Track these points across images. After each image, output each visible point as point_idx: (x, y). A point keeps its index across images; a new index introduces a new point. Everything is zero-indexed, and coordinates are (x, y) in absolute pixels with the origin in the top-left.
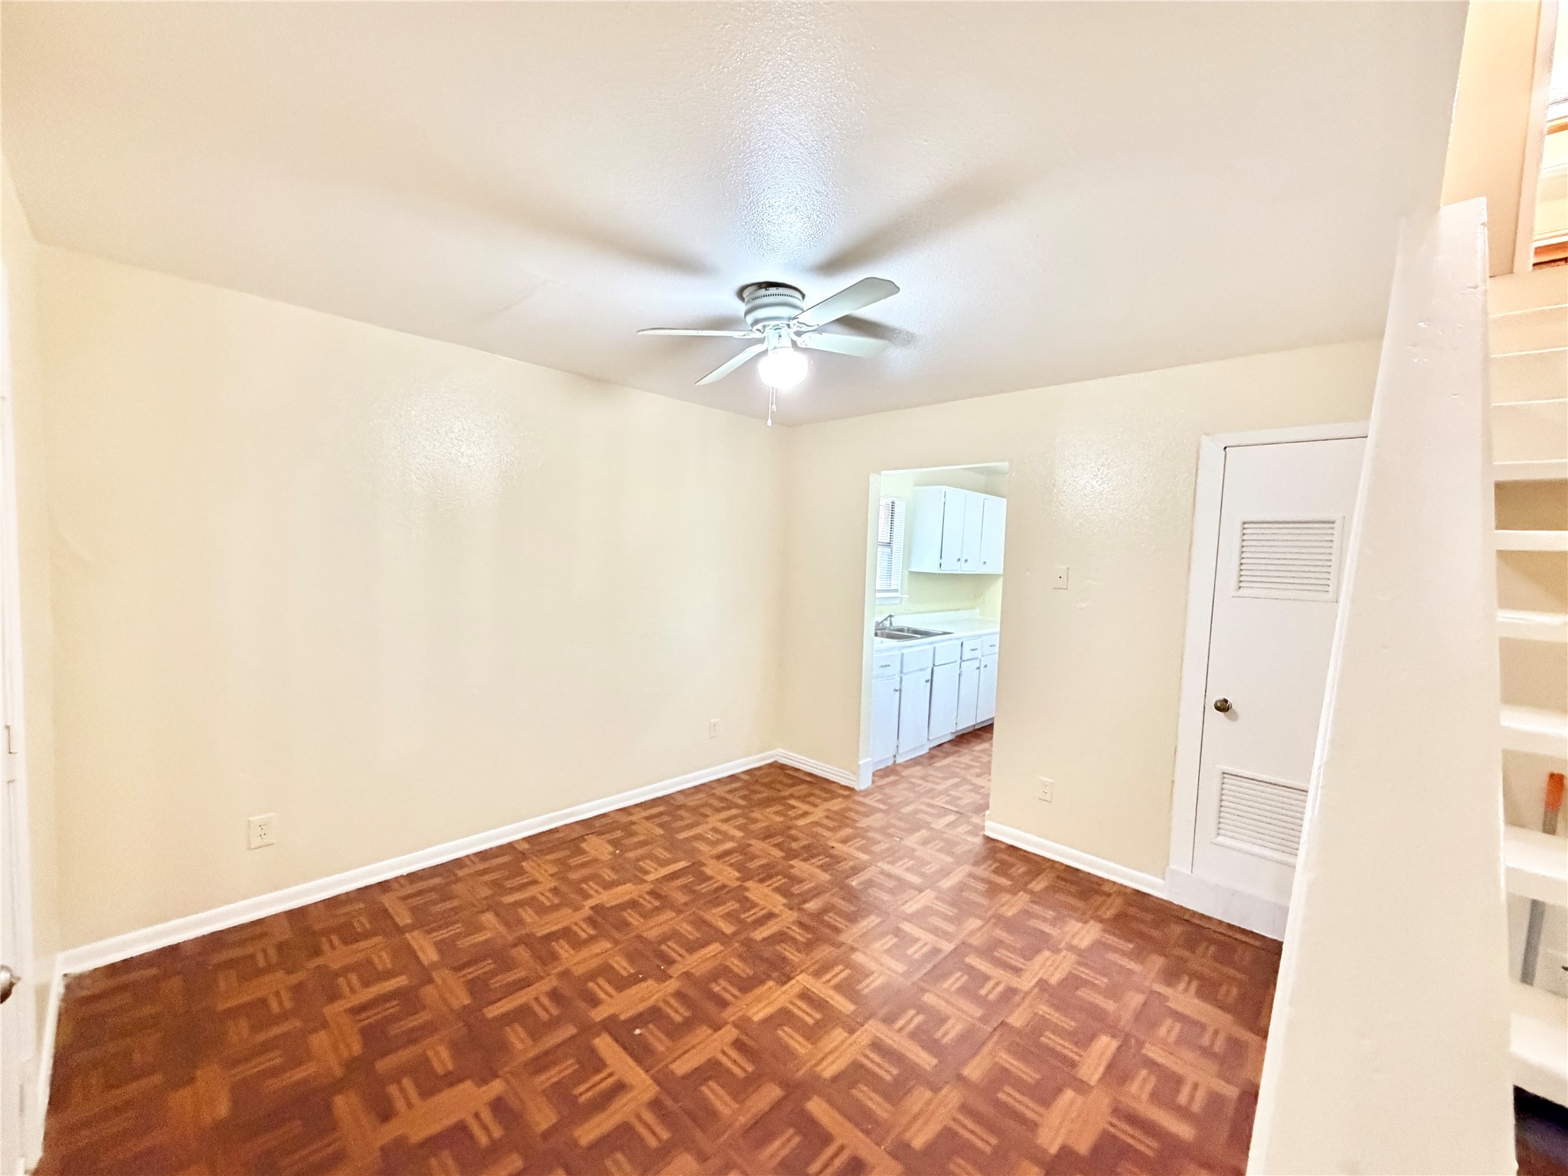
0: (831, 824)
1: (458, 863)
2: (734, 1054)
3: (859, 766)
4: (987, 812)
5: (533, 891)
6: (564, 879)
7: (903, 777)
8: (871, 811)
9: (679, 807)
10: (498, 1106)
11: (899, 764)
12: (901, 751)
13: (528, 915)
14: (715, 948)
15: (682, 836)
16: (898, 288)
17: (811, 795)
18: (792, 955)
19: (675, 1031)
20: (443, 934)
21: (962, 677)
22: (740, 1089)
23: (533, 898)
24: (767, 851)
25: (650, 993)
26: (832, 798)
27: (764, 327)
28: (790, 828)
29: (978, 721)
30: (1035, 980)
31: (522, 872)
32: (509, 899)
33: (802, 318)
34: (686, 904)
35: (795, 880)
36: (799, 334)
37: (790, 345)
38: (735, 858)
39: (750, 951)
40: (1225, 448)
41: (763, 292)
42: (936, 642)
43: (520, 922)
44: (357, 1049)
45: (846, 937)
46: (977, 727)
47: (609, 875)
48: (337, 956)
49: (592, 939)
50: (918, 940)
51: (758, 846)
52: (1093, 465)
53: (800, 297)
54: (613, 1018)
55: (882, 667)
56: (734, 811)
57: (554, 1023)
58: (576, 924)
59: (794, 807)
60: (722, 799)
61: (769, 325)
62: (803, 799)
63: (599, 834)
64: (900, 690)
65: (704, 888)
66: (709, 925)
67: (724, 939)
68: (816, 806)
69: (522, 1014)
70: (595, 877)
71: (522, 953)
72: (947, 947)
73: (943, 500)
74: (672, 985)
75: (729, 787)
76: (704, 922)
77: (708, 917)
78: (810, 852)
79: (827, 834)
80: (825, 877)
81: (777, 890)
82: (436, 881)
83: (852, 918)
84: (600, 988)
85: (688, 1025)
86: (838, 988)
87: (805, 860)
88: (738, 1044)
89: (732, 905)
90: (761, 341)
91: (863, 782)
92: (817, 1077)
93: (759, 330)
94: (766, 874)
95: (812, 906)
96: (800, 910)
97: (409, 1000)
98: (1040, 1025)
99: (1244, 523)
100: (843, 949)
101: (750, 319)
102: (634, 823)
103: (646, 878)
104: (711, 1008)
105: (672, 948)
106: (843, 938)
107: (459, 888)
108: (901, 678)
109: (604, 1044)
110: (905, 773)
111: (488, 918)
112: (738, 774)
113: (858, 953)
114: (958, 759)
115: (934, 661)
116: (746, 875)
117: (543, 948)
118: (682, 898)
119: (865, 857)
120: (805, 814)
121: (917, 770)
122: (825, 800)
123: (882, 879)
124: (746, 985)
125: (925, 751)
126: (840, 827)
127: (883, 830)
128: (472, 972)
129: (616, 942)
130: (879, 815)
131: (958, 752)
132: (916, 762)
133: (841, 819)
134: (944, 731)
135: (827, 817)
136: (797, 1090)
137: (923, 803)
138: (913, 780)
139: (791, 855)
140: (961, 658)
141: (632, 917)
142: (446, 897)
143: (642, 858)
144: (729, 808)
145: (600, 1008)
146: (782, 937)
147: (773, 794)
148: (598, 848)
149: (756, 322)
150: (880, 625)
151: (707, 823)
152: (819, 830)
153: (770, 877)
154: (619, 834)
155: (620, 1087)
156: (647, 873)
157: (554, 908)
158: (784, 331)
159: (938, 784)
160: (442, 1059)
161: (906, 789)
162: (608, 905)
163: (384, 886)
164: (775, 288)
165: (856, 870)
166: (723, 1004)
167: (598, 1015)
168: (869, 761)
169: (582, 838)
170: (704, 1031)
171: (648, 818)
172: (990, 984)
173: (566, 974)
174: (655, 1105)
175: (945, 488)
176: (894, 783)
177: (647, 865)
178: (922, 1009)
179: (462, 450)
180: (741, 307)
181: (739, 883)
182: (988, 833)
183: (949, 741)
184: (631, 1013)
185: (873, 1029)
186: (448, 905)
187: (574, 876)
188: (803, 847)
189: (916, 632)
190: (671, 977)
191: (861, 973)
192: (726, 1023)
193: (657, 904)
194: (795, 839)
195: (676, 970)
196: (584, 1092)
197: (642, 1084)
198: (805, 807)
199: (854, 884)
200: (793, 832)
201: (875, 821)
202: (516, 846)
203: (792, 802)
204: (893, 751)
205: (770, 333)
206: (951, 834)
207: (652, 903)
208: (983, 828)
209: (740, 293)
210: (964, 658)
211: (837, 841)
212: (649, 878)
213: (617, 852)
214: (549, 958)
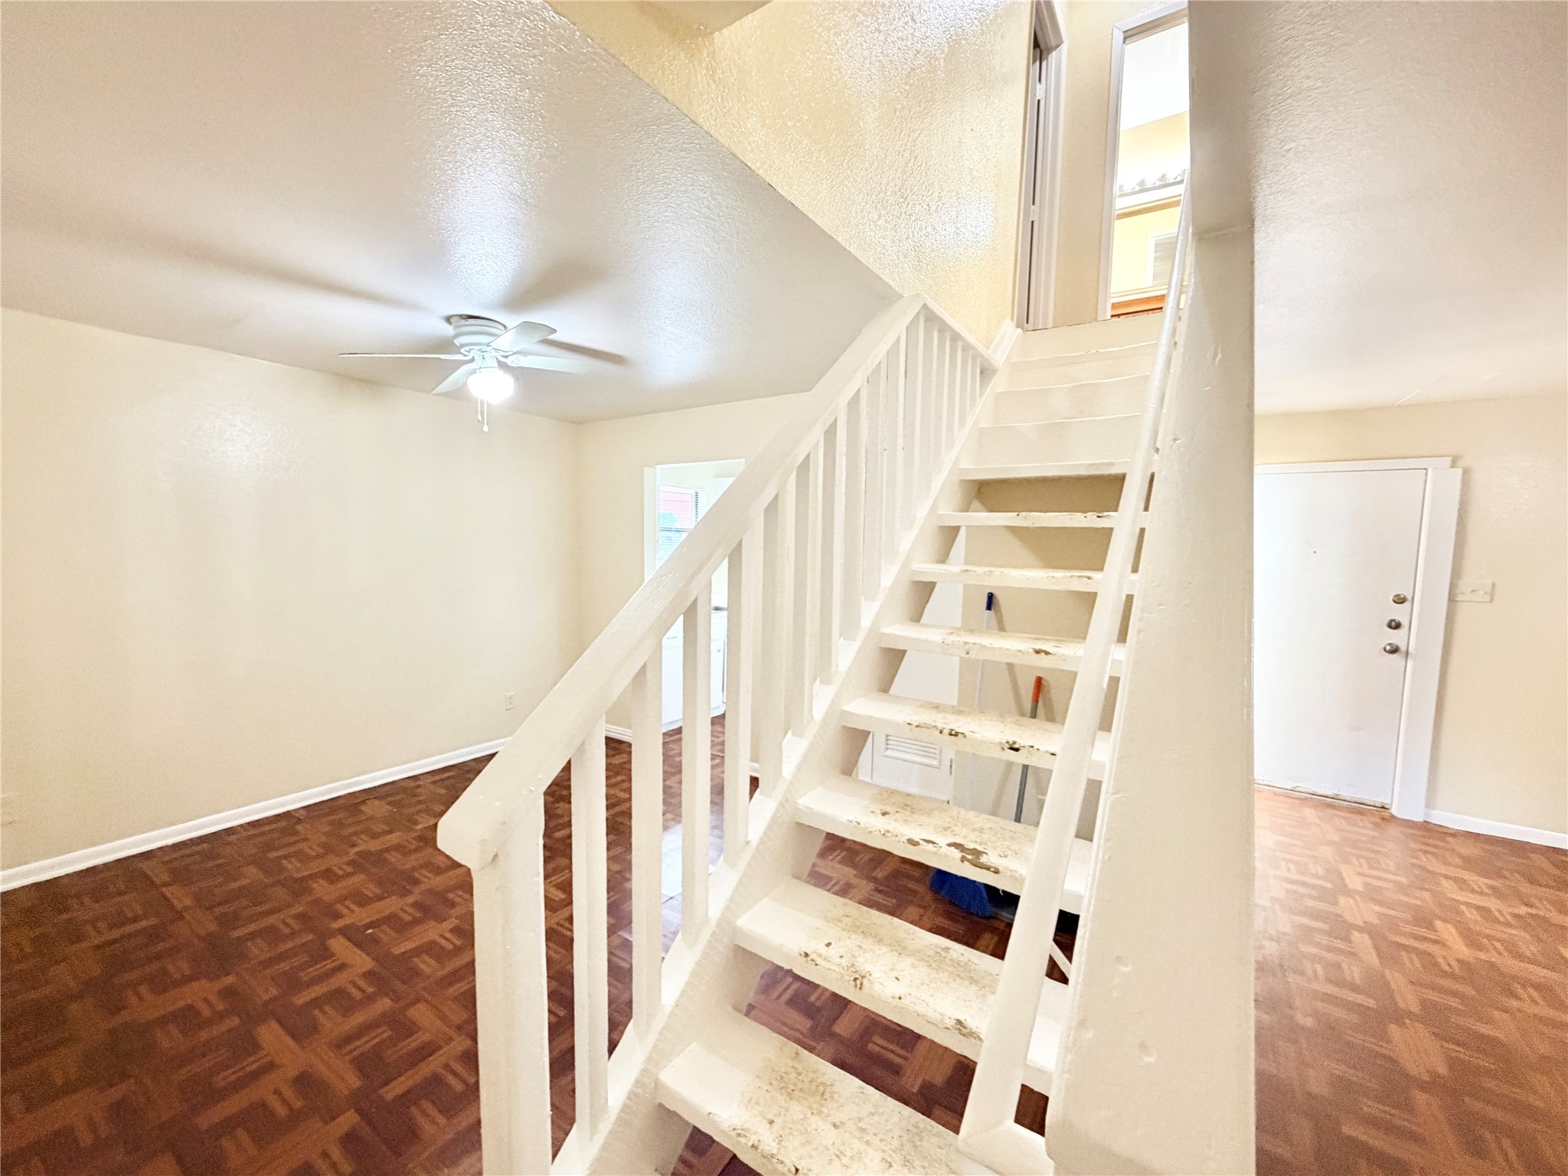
1: (229, 831)
2: (449, 935)
5: (301, 846)
6: (336, 835)
10: (227, 992)
13: (291, 864)
16: (555, 330)
19: (404, 927)
20: (201, 885)
22: (445, 957)
23: (301, 851)
25: (392, 904)
27: (470, 350)
31: (296, 833)
32: (275, 854)
37: (496, 365)
41: (463, 322)
43: (281, 869)
44: (96, 972)
47: (381, 828)
48: (86, 911)
49: (349, 875)
53: (502, 328)
54: (347, 927)
57: (294, 934)
58: (337, 866)
61: (473, 349)
63: (382, 798)
69: (268, 932)
70: (367, 831)
71: (280, 892)
74: (412, 898)
82: (205, 846)
84: (345, 907)
85: (417, 922)
90: (472, 360)
93: (467, 353)
97: (155, 933)
101: (458, 342)
102: (419, 786)
103: (415, 827)
104: (441, 910)
105: (421, 874)
107: (227, 850)
109: (338, 943)
111: (251, 870)
117: (299, 887)
128: (223, 909)
129: (370, 875)
141: (393, 857)
142: (210, 858)
143: (419, 812)
145: (341, 920)
148: (377, 809)
149: (463, 346)
154: (402, 796)
155: (343, 967)
156: (418, 823)
157: (319, 856)
158: (488, 355)
159: (718, 737)
160: (180, 969)
162: (373, 850)
163: (145, 855)
164: (474, 320)
167: (338, 924)
169: (364, 802)
170: (431, 924)
171: (434, 783)
173: (317, 902)
174: (370, 974)
177: (421, 817)
180: (450, 332)
184: (368, 920)
186: (214, 863)
187: (347, 831)
190: (413, 893)
192: (451, 917)
193: (420, 844)
195: (419, 889)
196: (309, 974)
197: (361, 961)
202: (292, 813)
205: (476, 355)
207: (416, 844)
209: (448, 320)
212: (419, 827)
213: (395, 810)
214: (302, 892)
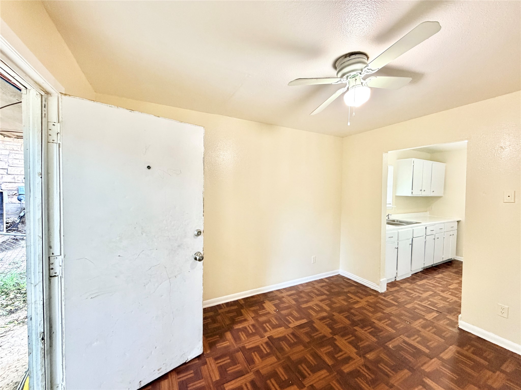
0: (372, 310)
1: (219, 307)
3: (381, 281)
4: (460, 316)
5: (245, 324)
6: (257, 320)
7: (402, 288)
8: (389, 305)
9: (301, 292)
11: (397, 281)
12: (398, 275)
13: (243, 336)
14: (324, 372)
15: (304, 306)
16: (442, 26)
17: (359, 292)
21: (427, 243)
23: (245, 328)
24: (342, 320)
26: (369, 296)
27: (347, 77)
28: (351, 309)
29: (434, 263)
31: (242, 314)
32: (236, 327)
34: (308, 343)
35: (359, 339)
38: (328, 321)
39: (343, 379)
41: (348, 58)
42: (414, 227)
43: (240, 340)
46: (433, 266)
47: (275, 322)
49: (268, 355)
51: (338, 316)
53: (366, 57)
55: (390, 237)
56: (324, 297)
58: (262, 345)
59: (351, 298)
60: (318, 290)
61: (350, 75)
62: (354, 294)
63: (269, 300)
64: (398, 248)
65: (315, 335)
66: (320, 357)
67: (328, 368)
68: (361, 298)
70: (269, 321)
71: (240, 355)
73: (413, 164)
75: (320, 285)
76: (317, 355)
77: (319, 352)
78: (363, 324)
79: (370, 314)
80: (374, 339)
81: (351, 343)
82: (212, 313)
83: (394, 369)
84: (273, 385)
87: (362, 328)
89: (330, 348)
90: (346, 85)
91: (382, 289)
93: (345, 79)
94: (344, 332)
95: (371, 356)
96: (365, 357)
101: (339, 75)
102: (283, 297)
103: (289, 325)
105: (304, 368)
106: (392, 381)
107: (219, 318)
108: (398, 242)
110: (403, 286)
111: (229, 335)
112: (324, 279)
114: (428, 281)
115: (413, 235)
116: (335, 331)
117: (249, 357)
118: (306, 340)
119: (393, 331)
120: (357, 302)
121: (408, 285)
122: (365, 296)
123: (406, 346)
125: (410, 275)
126: (376, 312)
127: (398, 316)
129: (278, 358)
130: (394, 308)
131: (427, 277)
132: (407, 280)
133: (375, 307)
134: (418, 267)
135: (368, 305)
137: (417, 304)
138: (408, 290)
139: (354, 323)
140: (426, 234)
141: (285, 346)
142: (214, 322)
143: (288, 315)
144: (321, 295)
146: (358, 373)
147: (340, 289)
148: (270, 307)
149: (343, 75)
151: (313, 301)
152: (365, 312)
153: (346, 335)
154: (277, 301)
156: (290, 323)
157: (253, 335)
159: (422, 294)
161: (404, 295)
162: (275, 337)
164: (354, 55)
165: (391, 338)
168: (385, 279)
169: (263, 302)
171: (290, 296)
173: (258, 372)
175: (413, 159)
176: (397, 291)
177: (290, 318)
181: (331, 336)
182: (461, 327)
183: (421, 272)
186: (215, 325)
187: (260, 319)
188: (360, 320)
190: (305, 386)
193: (296, 341)
194: (355, 315)
195: (307, 382)
198: (356, 299)
199: (390, 346)
200: (353, 311)
201: (393, 310)
202: (239, 301)
203: (350, 295)
204: (395, 275)
205: (350, 79)
206: (438, 324)
207: (293, 340)
208: (457, 323)
209: (334, 64)
210: (427, 235)
211: (375, 319)
212: (291, 326)
213: (277, 310)
214: (250, 361)
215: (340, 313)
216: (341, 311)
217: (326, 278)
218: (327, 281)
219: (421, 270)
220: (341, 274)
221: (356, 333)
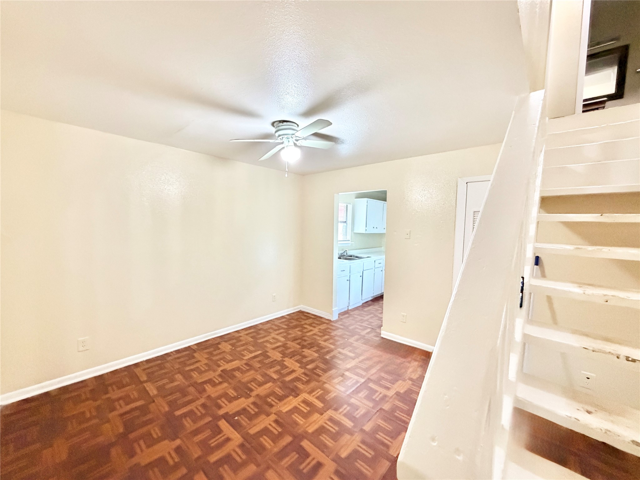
0: (320, 334)
1: (167, 355)
2: (274, 425)
3: (333, 311)
4: (382, 328)
5: (198, 365)
6: (211, 360)
7: (351, 315)
8: (337, 328)
9: (260, 330)
10: (178, 450)
11: (350, 310)
12: (350, 305)
13: (195, 375)
14: (269, 385)
15: (260, 341)
16: (332, 123)
17: (314, 323)
18: (301, 386)
19: (251, 418)
20: (160, 383)
21: (375, 275)
22: (275, 439)
23: (198, 367)
24: (293, 346)
25: (242, 403)
26: (321, 324)
27: (283, 138)
28: (304, 336)
30: (395, 392)
31: (194, 357)
32: (188, 368)
33: (297, 134)
34: (259, 368)
35: (304, 357)
36: (297, 140)
37: (293, 145)
38: (280, 349)
39: (284, 385)
40: (467, 183)
41: (281, 124)
42: (364, 261)
43: (191, 377)
44: (121, 430)
45: (323, 378)
46: (382, 294)
47: (229, 357)
48: (115, 394)
49: (220, 383)
50: (351, 378)
51: (290, 344)
52: (419, 190)
53: (297, 126)
54: (227, 413)
55: (342, 271)
56: (282, 331)
57: (203, 416)
58: (214, 377)
59: (306, 328)
60: (277, 326)
61: (284, 137)
62: (310, 325)
63: (226, 341)
64: (350, 280)
65: (267, 361)
66: (268, 376)
67: (274, 381)
68: (315, 327)
69: (191, 413)
70: (223, 359)
71: (192, 389)
72: (362, 380)
73: (367, 204)
74: (251, 400)
75: (280, 321)
76: (266, 374)
77: (268, 373)
78: (311, 346)
79: (319, 338)
80: (316, 355)
81: (297, 361)
82: (159, 362)
83: (325, 371)
84: (223, 402)
85: (257, 415)
86: (317, 398)
87: (309, 349)
88: (276, 421)
89: (278, 368)
90: (283, 143)
91: (335, 317)
92: (306, 432)
93: (281, 139)
94: (292, 355)
95: (310, 367)
96: (305, 368)
97: (144, 410)
98: (395, 408)
99: (474, 212)
100: (321, 383)
101: (277, 134)
102: (241, 336)
103: (243, 358)
104: (266, 407)
105: (253, 385)
106: (321, 379)
107: (168, 365)
108: (350, 275)
109: (223, 424)
110: (351, 313)
111: (179, 377)
112: (285, 316)
113: (326, 384)
114: (373, 307)
115: (363, 268)
116: (284, 355)
117: (200, 388)
118: (258, 365)
119: (332, 347)
120: (311, 331)
121: (356, 312)
122: (319, 325)
123: (338, 355)
124: (281, 399)
125: (361, 304)
126: (324, 335)
127: (340, 336)
128: (170, 398)
129: (230, 383)
130: (340, 330)
131: (374, 304)
132: (357, 308)
133: (325, 332)
134: (368, 296)
135: (319, 332)
136: (298, 438)
137: (358, 325)
138: (355, 316)
139: (303, 347)
140: (375, 267)
141: (237, 374)
142: (161, 369)
143: (244, 350)
144: (279, 329)
145: (222, 409)
146: (297, 379)
147: (298, 323)
148: (226, 347)
149: (279, 136)
150: (343, 254)
151: (271, 335)
152: (315, 337)
153: (294, 356)
154: (234, 341)
155: (228, 440)
156: (244, 356)
157: (206, 371)
158: (291, 140)
159: (364, 317)
160: (156, 432)
161: (351, 320)
162: (228, 370)
163: (136, 365)
164: (286, 123)
165: (328, 352)
166: (271, 406)
167: (221, 412)
168: (337, 309)
169: (219, 343)
170: (263, 416)
171: (247, 334)
172: (377, 394)
173: (209, 397)
174: (242, 446)
175: (367, 199)
176: (348, 317)
177: (245, 353)
178: (349, 404)
179: (165, 188)
180: (273, 130)
181: (281, 359)
182: (382, 336)
184: (234, 411)
185: (330, 413)
186: (163, 371)
187: (214, 358)
188: (309, 344)
189: (357, 257)
190: (251, 396)
191: (327, 392)
192: (272, 413)
193: (248, 368)
194: (305, 341)
195: (254, 394)
196: (213, 443)
197: (236, 438)
198: (311, 328)
199: (327, 357)
200: (305, 338)
201: (338, 333)
202: (192, 347)
203: (305, 326)
204: (347, 304)
205: (285, 140)
206: (367, 337)
207: (246, 368)
208: (380, 334)
209: (273, 124)
211: (322, 341)
212: (245, 358)
213: (233, 348)
214: (202, 391)
215: (292, 341)
216: (295, 339)
217: (288, 315)
218: (288, 317)
219: (371, 299)
220: (302, 310)
221: (303, 353)
